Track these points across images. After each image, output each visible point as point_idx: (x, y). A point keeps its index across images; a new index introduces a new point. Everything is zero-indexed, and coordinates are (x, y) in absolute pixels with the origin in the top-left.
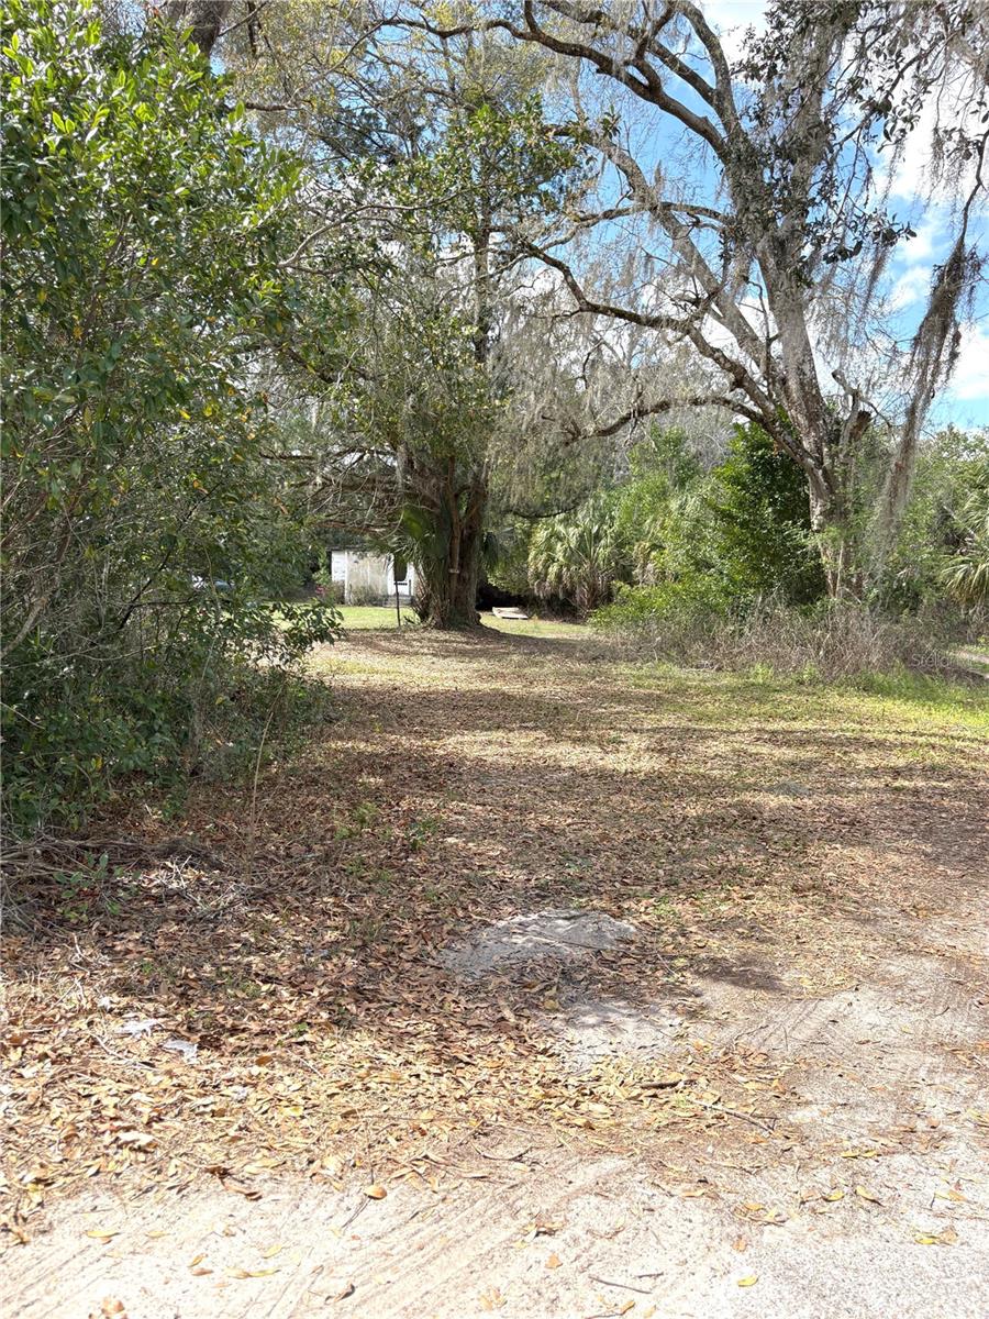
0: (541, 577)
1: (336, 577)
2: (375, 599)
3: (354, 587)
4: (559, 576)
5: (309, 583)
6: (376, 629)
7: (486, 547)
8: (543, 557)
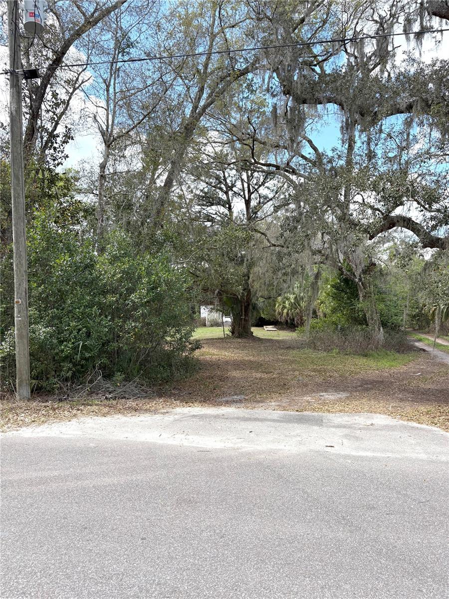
0: (281, 314)
1: (202, 316)
2: (218, 324)
3: (209, 319)
4: (288, 314)
5: (193, 319)
6: (216, 339)
7: (254, 308)
8: (281, 306)
